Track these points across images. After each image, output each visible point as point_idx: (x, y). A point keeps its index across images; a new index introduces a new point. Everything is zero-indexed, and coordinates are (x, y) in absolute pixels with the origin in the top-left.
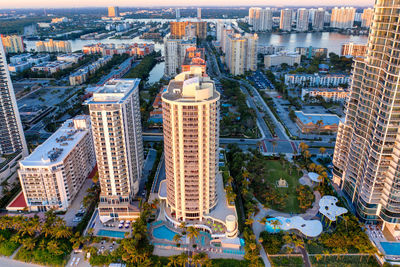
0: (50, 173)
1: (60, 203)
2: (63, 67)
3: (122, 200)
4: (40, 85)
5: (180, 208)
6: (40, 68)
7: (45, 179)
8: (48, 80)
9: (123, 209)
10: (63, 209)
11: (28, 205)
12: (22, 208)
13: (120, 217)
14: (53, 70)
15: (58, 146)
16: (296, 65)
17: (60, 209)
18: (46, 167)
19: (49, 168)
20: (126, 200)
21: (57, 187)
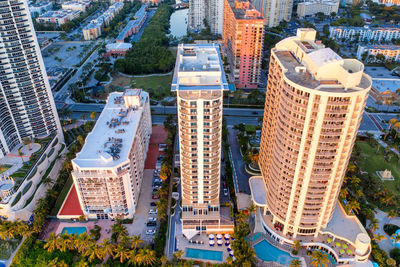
0: (115, 175)
1: (127, 210)
2: (71, 17)
3: (210, 209)
4: (50, 40)
5: (292, 222)
6: (46, 19)
7: (109, 184)
8: (57, 34)
9: (212, 222)
10: (130, 217)
11: (85, 212)
12: (78, 217)
13: (208, 230)
14: (61, 21)
15: (112, 133)
16: (333, 14)
17: (125, 217)
18: (109, 169)
19: (114, 170)
20: (216, 209)
21: (123, 193)
